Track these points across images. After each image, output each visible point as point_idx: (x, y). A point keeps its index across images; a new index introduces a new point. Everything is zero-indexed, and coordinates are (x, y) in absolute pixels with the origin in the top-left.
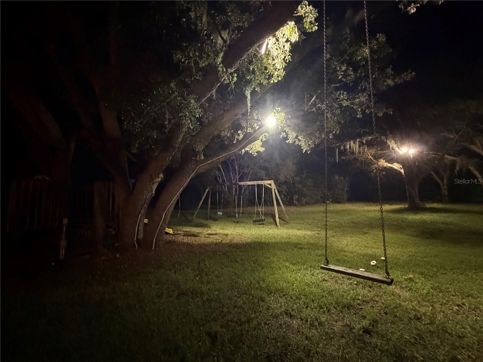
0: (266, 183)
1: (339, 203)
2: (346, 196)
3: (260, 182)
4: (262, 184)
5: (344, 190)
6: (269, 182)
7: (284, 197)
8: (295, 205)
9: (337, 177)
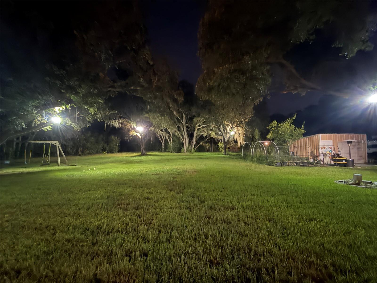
0: (53, 142)
1: (113, 153)
2: (117, 149)
3: (48, 142)
4: (50, 143)
5: (116, 145)
6: (55, 142)
7: (70, 150)
8: (80, 155)
9: (113, 137)
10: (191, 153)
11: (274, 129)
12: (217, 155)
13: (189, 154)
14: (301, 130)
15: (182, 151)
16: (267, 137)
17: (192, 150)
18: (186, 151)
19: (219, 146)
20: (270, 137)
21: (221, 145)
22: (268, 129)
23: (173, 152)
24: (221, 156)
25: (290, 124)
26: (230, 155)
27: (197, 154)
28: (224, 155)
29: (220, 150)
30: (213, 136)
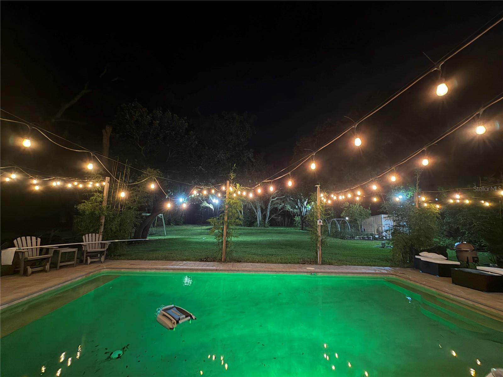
1: (178, 225)
2: (183, 220)
5: (182, 216)
10: (265, 227)
11: (346, 209)
12: (293, 230)
13: (263, 228)
14: (368, 211)
15: (255, 224)
16: (341, 215)
17: (265, 224)
18: (259, 225)
19: (295, 220)
20: (344, 215)
21: (297, 219)
22: (342, 208)
23: (244, 226)
24: (299, 231)
25: (359, 205)
26: (307, 230)
27: (271, 228)
28: (301, 230)
29: (297, 225)
30: (289, 209)
